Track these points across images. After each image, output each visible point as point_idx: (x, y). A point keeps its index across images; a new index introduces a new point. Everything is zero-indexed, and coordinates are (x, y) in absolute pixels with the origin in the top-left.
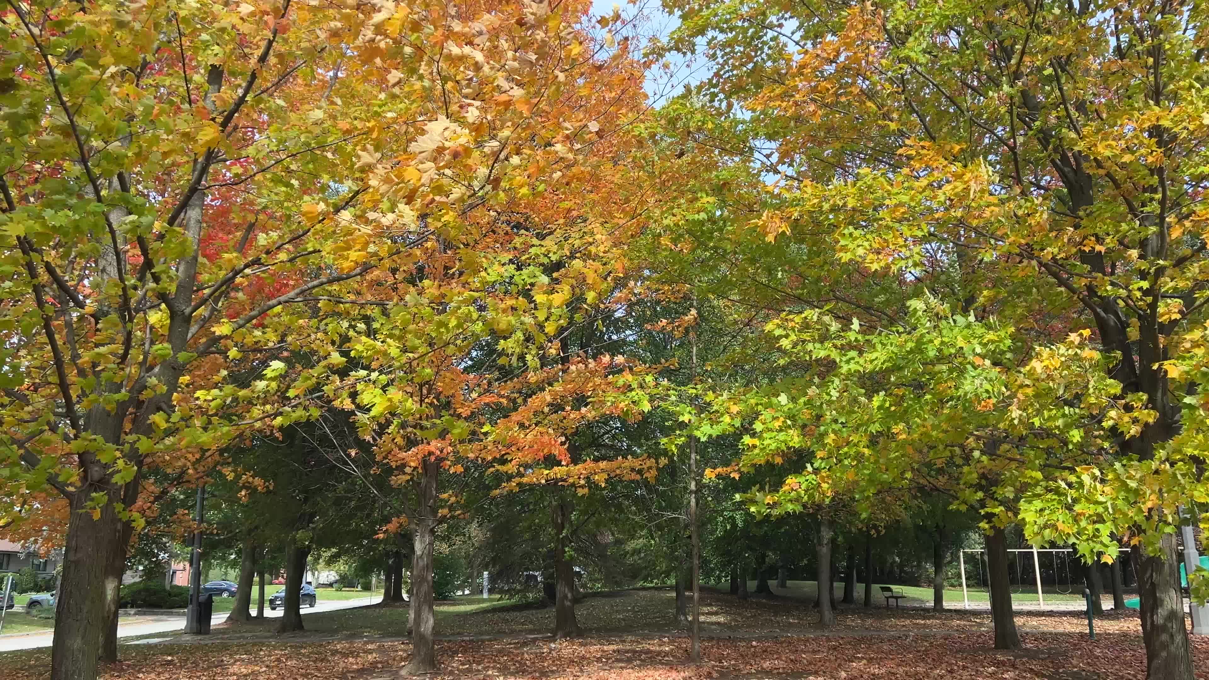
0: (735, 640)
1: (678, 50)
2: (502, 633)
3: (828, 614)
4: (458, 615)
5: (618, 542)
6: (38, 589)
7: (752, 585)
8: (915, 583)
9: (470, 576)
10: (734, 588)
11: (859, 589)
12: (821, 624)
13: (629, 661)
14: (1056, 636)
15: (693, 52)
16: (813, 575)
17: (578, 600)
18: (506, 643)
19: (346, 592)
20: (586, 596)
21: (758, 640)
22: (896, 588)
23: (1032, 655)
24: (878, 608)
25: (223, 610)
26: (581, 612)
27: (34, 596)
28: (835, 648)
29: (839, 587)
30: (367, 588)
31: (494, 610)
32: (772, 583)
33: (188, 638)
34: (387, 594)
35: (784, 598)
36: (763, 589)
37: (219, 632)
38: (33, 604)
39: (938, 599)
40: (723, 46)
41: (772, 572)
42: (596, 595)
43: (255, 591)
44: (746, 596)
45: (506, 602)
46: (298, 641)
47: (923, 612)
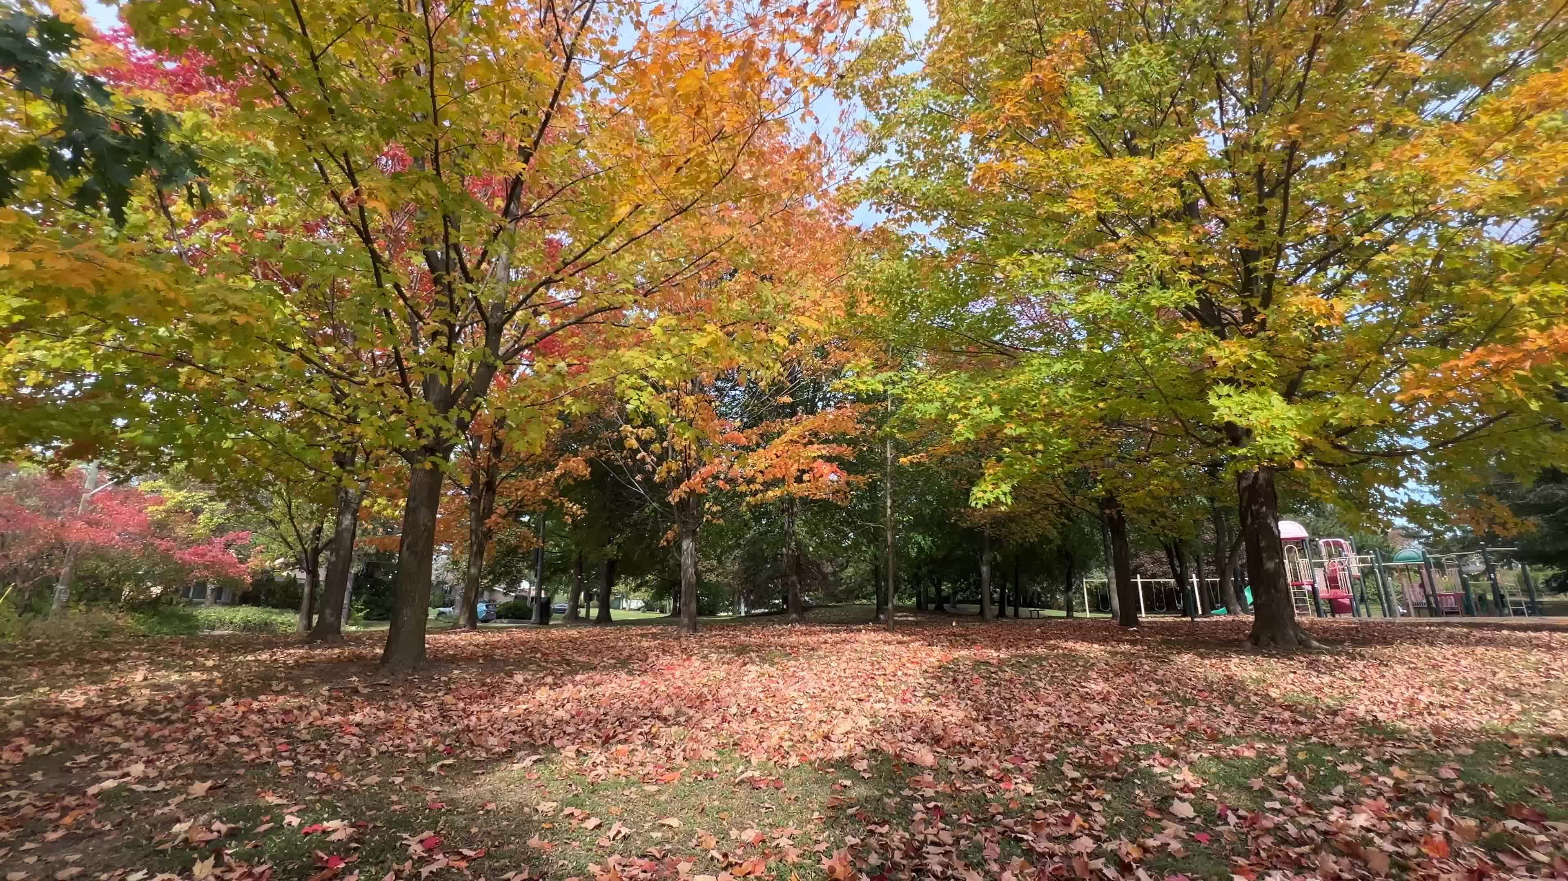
5: (836, 573)
6: (445, 605)
7: (932, 606)
9: (732, 603)
10: (919, 606)
12: (985, 621)
14: (1165, 623)
23: (1150, 628)
24: (1025, 618)
27: (442, 609)
29: (995, 608)
30: (662, 611)
32: (946, 606)
33: (535, 626)
35: (955, 613)
36: (940, 609)
37: (555, 625)
38: (441, 614)
41: (947, 600)
42: (819, 606)
47: (1059, 618)
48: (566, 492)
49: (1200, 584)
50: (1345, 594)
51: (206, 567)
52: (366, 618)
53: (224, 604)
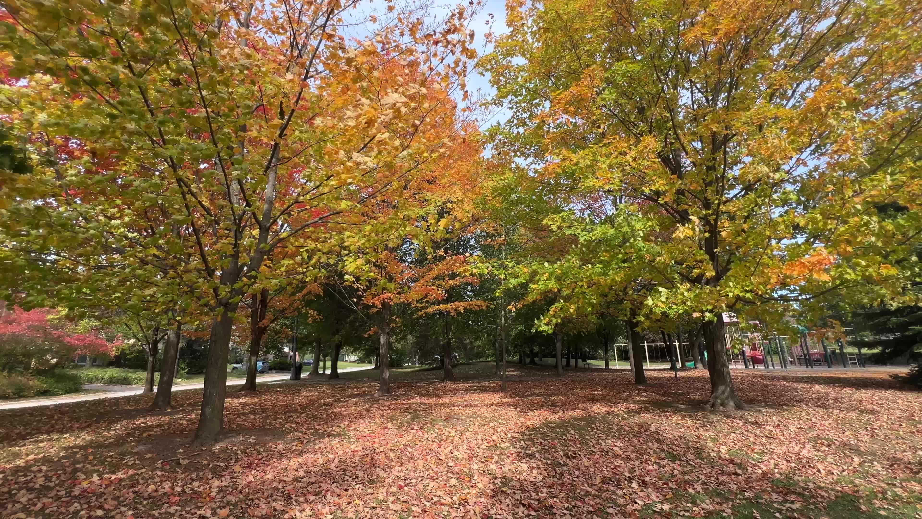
0: (522, 381)
1: (495, 104)
2: (422, 379)
3: (561, 370)
4: (404, 372)
5: (471, 343)
6: (237, 363)
7: (528, 360)
8: (595, 359)
9: (411, 358)
10: (520, 361)
11: (573, 362)
12: (558, 375)
13: (475, 390)
14: (660, 378)
15: (502, 106)
16: (554, 356)
17: (454, 366)
18: (423, 384)
19: (361, 364)
20: (457, 365)
21: (532, 382)
22: (589, 361)
23: (653, 386)
24: (581, 368)
25: (306, 371)
26: (455, 371)
27: (235, 365)
28: (565, 384)
29: (564, 361)
30: (369, 363)
31: (420, 370)
32: (536, 359)
33: (292, 382)
34: (376, 365)
35: (541, 365)
36: (532, 362)
37: (305, 379)
38: (235, 368)
39: (607, 365)
40: (517, 103)
41: (536, 355)
42: (462, 364)
43: (321, 364)
44: (525, 364)
45: (424, 367)
46: (334, 383)
47: (601, 370)
48: (309, 304)
49: (679, 346)
50: (760, 354)
51: (85, 347)
52: (188, 373)
53: (98, 366)
